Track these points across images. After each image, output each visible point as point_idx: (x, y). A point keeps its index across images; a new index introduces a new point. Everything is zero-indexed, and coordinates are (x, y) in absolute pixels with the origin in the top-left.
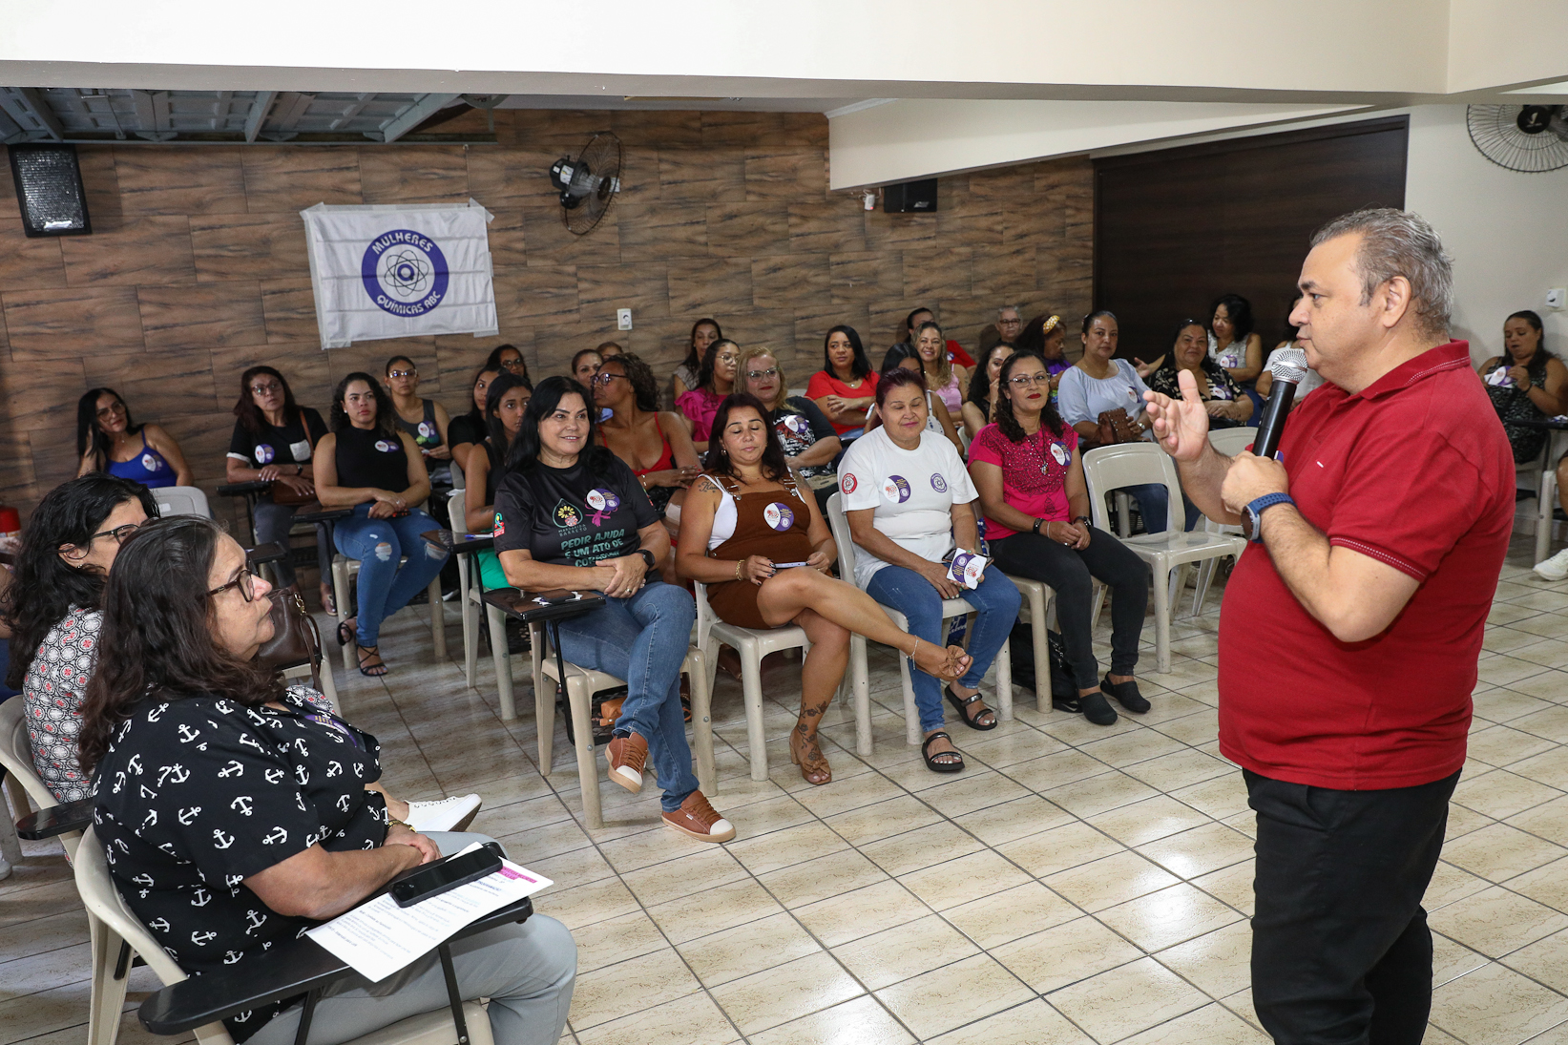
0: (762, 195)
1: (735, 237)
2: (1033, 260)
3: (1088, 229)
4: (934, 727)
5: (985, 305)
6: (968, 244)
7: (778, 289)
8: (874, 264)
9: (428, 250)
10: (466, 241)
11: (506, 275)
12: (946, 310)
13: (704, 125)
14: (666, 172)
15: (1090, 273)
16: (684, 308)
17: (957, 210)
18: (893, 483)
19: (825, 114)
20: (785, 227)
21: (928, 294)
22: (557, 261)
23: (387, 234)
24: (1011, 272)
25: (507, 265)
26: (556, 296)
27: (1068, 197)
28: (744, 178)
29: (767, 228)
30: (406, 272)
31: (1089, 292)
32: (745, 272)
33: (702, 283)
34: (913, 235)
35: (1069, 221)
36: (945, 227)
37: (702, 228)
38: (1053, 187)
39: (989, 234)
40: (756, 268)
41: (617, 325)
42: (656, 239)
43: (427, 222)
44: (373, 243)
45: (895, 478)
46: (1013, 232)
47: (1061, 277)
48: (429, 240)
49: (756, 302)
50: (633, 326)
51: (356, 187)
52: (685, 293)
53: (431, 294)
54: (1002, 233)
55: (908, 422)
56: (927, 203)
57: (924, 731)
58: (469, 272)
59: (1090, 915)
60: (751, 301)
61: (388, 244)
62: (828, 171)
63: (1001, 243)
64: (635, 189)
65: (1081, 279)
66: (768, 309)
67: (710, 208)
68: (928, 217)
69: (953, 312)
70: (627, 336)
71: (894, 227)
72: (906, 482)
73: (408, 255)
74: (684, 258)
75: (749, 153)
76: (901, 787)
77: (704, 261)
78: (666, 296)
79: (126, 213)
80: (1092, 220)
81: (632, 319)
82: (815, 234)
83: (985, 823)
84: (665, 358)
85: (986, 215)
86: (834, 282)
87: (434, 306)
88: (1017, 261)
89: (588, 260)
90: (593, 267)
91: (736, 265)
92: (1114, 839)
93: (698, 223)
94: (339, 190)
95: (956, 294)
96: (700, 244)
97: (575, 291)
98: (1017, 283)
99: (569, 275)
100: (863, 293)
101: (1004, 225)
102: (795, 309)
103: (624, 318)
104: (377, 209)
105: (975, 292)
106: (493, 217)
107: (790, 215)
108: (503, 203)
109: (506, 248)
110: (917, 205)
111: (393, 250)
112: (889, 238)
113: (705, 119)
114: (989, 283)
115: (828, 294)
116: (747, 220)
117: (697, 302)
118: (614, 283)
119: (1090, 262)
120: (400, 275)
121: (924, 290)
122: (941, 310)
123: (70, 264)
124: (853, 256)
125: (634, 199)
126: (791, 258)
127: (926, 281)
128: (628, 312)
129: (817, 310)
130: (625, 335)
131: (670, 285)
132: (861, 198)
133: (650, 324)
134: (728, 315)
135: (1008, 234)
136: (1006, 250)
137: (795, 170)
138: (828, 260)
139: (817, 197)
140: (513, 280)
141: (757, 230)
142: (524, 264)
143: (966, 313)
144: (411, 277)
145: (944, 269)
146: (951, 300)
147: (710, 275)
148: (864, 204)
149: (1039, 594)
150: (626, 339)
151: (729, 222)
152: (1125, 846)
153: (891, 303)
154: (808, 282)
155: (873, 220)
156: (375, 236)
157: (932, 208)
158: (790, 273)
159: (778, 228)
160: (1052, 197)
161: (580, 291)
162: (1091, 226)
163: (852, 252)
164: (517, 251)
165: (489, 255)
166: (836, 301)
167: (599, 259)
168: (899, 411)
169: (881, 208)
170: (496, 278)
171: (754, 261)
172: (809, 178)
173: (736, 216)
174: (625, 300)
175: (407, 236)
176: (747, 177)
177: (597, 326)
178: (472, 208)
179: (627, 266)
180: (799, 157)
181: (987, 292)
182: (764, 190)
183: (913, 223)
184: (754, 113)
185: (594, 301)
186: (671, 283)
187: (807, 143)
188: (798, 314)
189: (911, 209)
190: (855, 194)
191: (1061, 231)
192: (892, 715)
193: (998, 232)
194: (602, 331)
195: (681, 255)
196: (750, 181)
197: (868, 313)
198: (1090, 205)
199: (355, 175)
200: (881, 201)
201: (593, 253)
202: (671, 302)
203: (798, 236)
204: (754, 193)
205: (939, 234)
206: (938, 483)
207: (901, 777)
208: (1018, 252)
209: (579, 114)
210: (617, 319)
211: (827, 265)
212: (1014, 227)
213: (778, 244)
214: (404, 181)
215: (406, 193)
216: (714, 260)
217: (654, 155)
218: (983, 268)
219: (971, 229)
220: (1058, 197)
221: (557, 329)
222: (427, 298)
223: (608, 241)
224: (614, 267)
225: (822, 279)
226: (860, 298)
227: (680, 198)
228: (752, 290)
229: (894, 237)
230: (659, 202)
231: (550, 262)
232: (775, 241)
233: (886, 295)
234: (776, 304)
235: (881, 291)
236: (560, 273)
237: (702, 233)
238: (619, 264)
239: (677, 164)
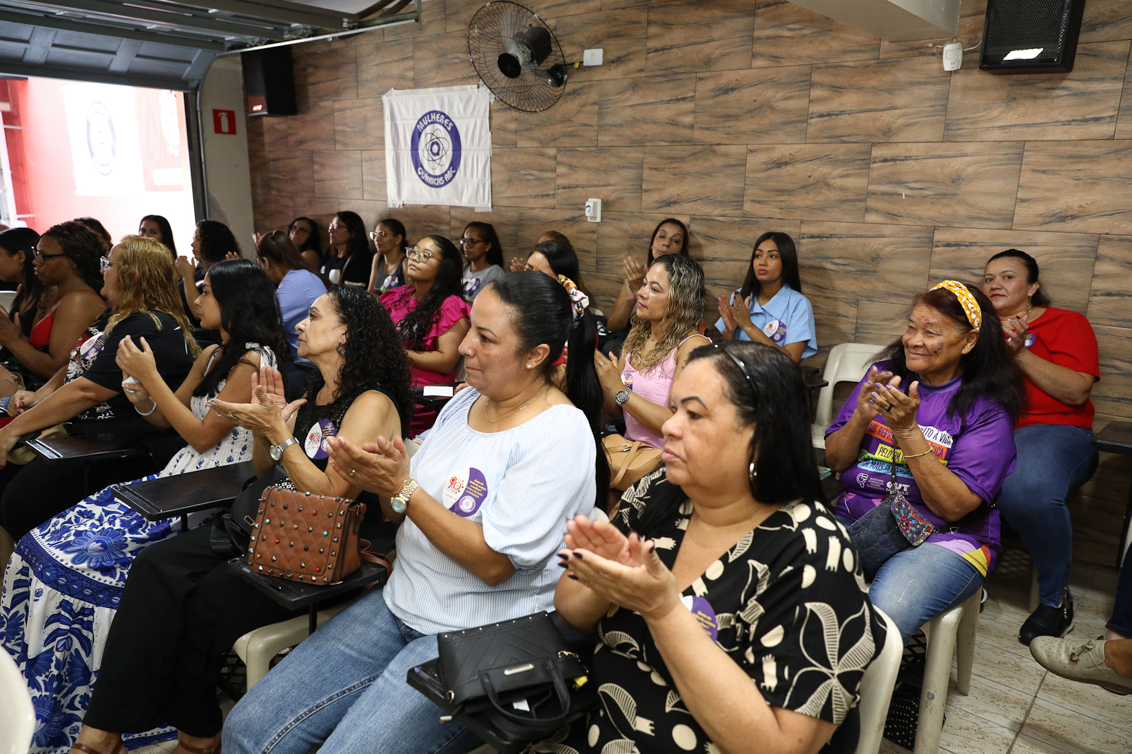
0: (775, 58)
1: (728, 117)
7: (781, 191)
8: (956, 164)
9: (449, 129)
11: (499, 155)
12: (1112, 259)
14: (655, 36)
16: (656, 205)
20: (803, 103)
21: (1070, 225)
22: (541, 142)
23: (426, 115)
25: (501, 145)
26: (538, 179)
28: (752, 36)
29: (775, 105)
30: (435, 148)
32: (737, 166)
33: (681, 176)
34: (1057, 115)
37: (689, 106)
40: (754, 161)
41: (585, 216)
42: (635, 120)
43: (451, 104)
44: (418, 123)
48: (451, 121)
49: (748, 206)
50: (602, 218)
51: (410, 74)
52: (659, 186)
53: (449, 169)
58: (476, 151)
60: (740, 204)
61: (426, 124)
64: (618, 61)
66: (762, 217)
67: (700, 79)
70: (596, 229)
71: (1011, 100)
73: (438, 134)
74: (664, 144)
77: (686, 148)
78: (640, 190)
79: (310, 100)
81: (602, 211)
82: (849, 113)
86: (873, 188)
87: (450, 180)
89: (567, 142)
90: (571, 150)
91: (726, 155)
94: (402, 77)
96: (685, 126)
97: (553, 175)
99: (550, 157)
100: (928, 211)
102: (802, 222)
103: (593, 209)
104: (422, 93)
106: (494, 98)
107: (812, 85)
109: (502, 129)
110: (1013, 55)
111: (429, 129)
112: (999, 120)
115: (862, 204)
116: (747, 95)
117: (672, 199)
118: (588, 168)
120: (431, 150)
121: (1065, 218)
123: (290, 135)
124: (915, 150)
125: (616, 73)
126: (807, 149)
127: (1072, 200)
128: (598, 203)
129: (840, 228)
130: (594, 227)
131: (644, 175)
133: (619, 220)
138: (870, 153)
139: (861, 56)
140: (506, 160)
141: (761, 107)
142: (515, 144)
144: (438, 154)
147: (688, 167)
150: (593, 232)
151: (723, 98)
153: (981, 233)
154: (828, 185)
155: (966, 89)
156: (420, 117)
158: (801, 170)
159: (793, 104)
161: (558, 176)
163: (914, 143)
164: (511, 132)
165: (489, 135)
166: (871, 218)
167: (576, 141)
169: (977, 66)
170: (494, 158)
171: (751, 151)
173: (733, 89)
174: (596, 189)
175: (438, 117)
176: (757, 33)
177: (569, 214)
178: (481, 89)
179: (603, 150)
182: (780, 51)
183: (1058, 92)
185: (569, 187)
186: (646, 174)
194: (573, 220)
195: (660, 140)
196: (759, 39)
197: (931, 242)
199: (410, 63)
201: (572, 135)
202: (645, 197)
203: (821, 116)
204: (762, 55)
210: (587, 209)
211: (866, 161)
213: (789, 128)
214: (439, 67)
215: (439, 78)
216: (699, 148)
221: (536, 212)
222: (446, 172)
223: (587, 121)
224: (591, 152)
225: (851, 182)
226: (919, 218)
227: (667, 69)
228: (744, 189)
229: (1011, 117)
230: (643, 74)
231: (535, 144)
232: (786, 123)
233: (972, 218)
234: (777, 213)
235: (962, 210)
236: (542, 155)
237: (686, 113)
238: (595, 149)
239: (667, 25)
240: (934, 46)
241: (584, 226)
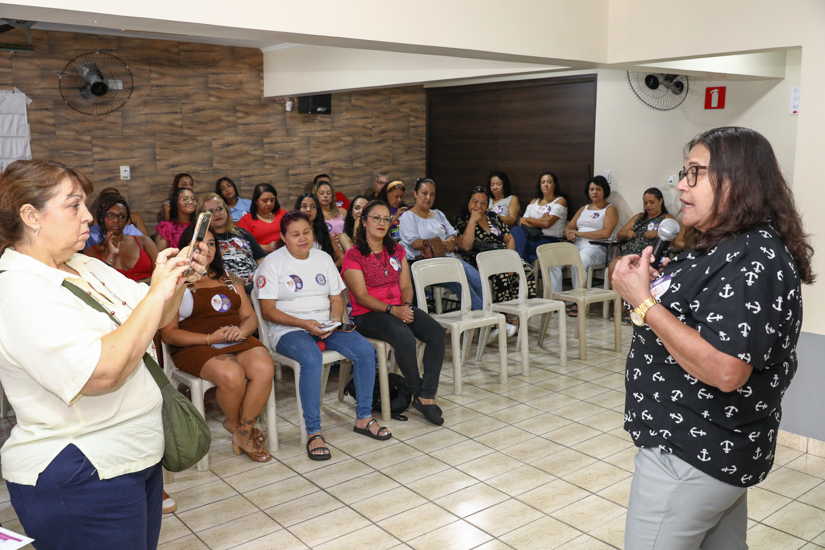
0: (220, 98)
1: (201, 123)
2: (390, 146)
3: (423, 130)
4: (314, 432)
5: (361, 173)
6: (351, 135)
8: (292, 145)
10: (11, 116)
11: (40, 140)
12: (336, 175)
13: (181, 51)
14: (155, 79)
15: (424, 156)
16: (167, 167)
17: (344, 114)
18: (291, 279)
19: (261, 49)
20: (234, 118)
21: (326, 165)
22: (77, 132)
24: (377, 153)
25: (42, 133)
26: (77, 155)
27: (411, 110)
28: (208, 86)
29: (223, 118)
31: (424, 168)
32: (207, 146)
33: (178, 152)
34: (317, 128)
35: (411, 124)
36: (336, 124)
37: (179, 116)
38: (402, 103)
39: (364, 130)
40: (215, 144)
41: (120, 176)
42: (147, 123)
45: (293, 277)
46: (378, 129)
47: (407, 158)
49: (215, 165)
50: (131, 177)
52: (168, 157)
54: (371, 129)
55: (303, 243)
56: (325, 109)
57: (309, 434)
58: (13, 137)
59: (404, 543)
60: (211, 164)
62: (262, 85)
63: (371, 135)
64: (133, 88)
65: (419, 160)
66: (223, 170)
67: (184, 104)
68: (325, 117)
69: (341, 177)
70: (126, 184)
71: (304, 122)
72: (300, 279)
74: (166, 135)
75: (210, 70)
76: (294, 471)
77: (180, 137)
78: (154, 159)
80: (425, 125)
81: (131, 173)
82: (253, 124)
83: (345, 490)
84: (153, 199)
85: (362, 118)
86: (265, 155)
88: (380, 147)
89: (99, 133)
90: (104, 138)
91: (202, 141)
92: (422, 496)
93: (176, 113)
95: (343, 165)
96: (178, 126)
97: (90, 153)
98: (380, 160)
99: (86, 142)
100: (286, 163)
101: (373, 125)
102: (241, 171)
103: (125, 172)
105: (355, 165)
106: (31, 101)
107: (237, 111)
108: (39, 92)
109: (41, 122)
110: (319, 109)
112: (302, 129)
113: (181, 47)
114: (363, 160)
115: (263, 161)
116: (209, 113)
117: (175, 164)
118: (118, 149)
119: (424, 149)
121: (323, 162)
122: (334, 175)
124: (279, 139)
126: (239, 138)
127: (324, 157)
128: (127, 168)
129: (256, 172)
130: (126, 183)
131: (156, 152)
132: (284, 103)
133: (143, 177)
134: (197, 173)
135: (375, 130)
136: (374, 140)
137: (241, 83)
138: (263, 140)
139: (255, 101)
140: (45, 143)
141: (216, 119)
142: (54, 133)
143: (349, 177)
145: (336, 149)
146: (340, 169)
147: (184, 147)
148: (285, 107)
149: (383, 348)
150: (125, 186)
151: (197, 114)
152: (428, 500)
153: (302, 170)
154: (249, 154)
155: (292, 117)
157: (328, 112)
158: (237, 148)
159: (231, 119)
160: (402, 110)
161: (94, 153)
162: (425, 128)
163: (277, 136)
164: (49, 125)
165: (27, 126)
166: (267, 167)
167: (107, 132)
168: (296, 237)
169: (297, 110)
170: (34, 142)
171: (214, 139)
172: (250, 88)
173: (202, 110)
174: (126, 160)
176: (210, 85)
177: (106, 176)
178: (15, 94)
179: (126, 138)
180: (244, 76)
181: (362, 165)
182: (221, 95)
183: (316, 121)
184: (214, 45)
185: (104, 160)
186: (158, 151)
187: (249, 67)
188: (242, 174)
189: (315, 112)
190: (279, 101)
191: (407, 130)
192: (293, 426)
193: (369, 129)
194: (109, 180)
195: (164, 133)
196: (211, 88)
197: (288, 175)
198: (424, 116)
200: (297, 106)
201: (103, 129)
202: (158, 163)
203: (242, 124)
204: (214, 96)
205: (333, 128)
206: (321, 279)
207: (295, 464)
208: (381, 142)
209: (95, 37)
210: (120, 173)
211: (261, 144)
212: (379, 126)
213: (230, 129)
216: (188, 137)
217: (147, 68)
218: (360, 150)
219: (353, 126)
220: (405, 110)
223: (114, 121)
224: (118, 139)
225: (258, 153)
226: (283, 166)
227: (164, 96)
228: (212, 157)
229: (305, 129)
230: (150, 98)
231: (72, 133)
232: (228, 127)
233: (299, 164)
234: (229, 167)
235: (296, 162)
236: (80, 140)
237: (179, 120)
238: (121, 137)
239: (162, 74)
240: (279, 100)
241: (118, 183)
